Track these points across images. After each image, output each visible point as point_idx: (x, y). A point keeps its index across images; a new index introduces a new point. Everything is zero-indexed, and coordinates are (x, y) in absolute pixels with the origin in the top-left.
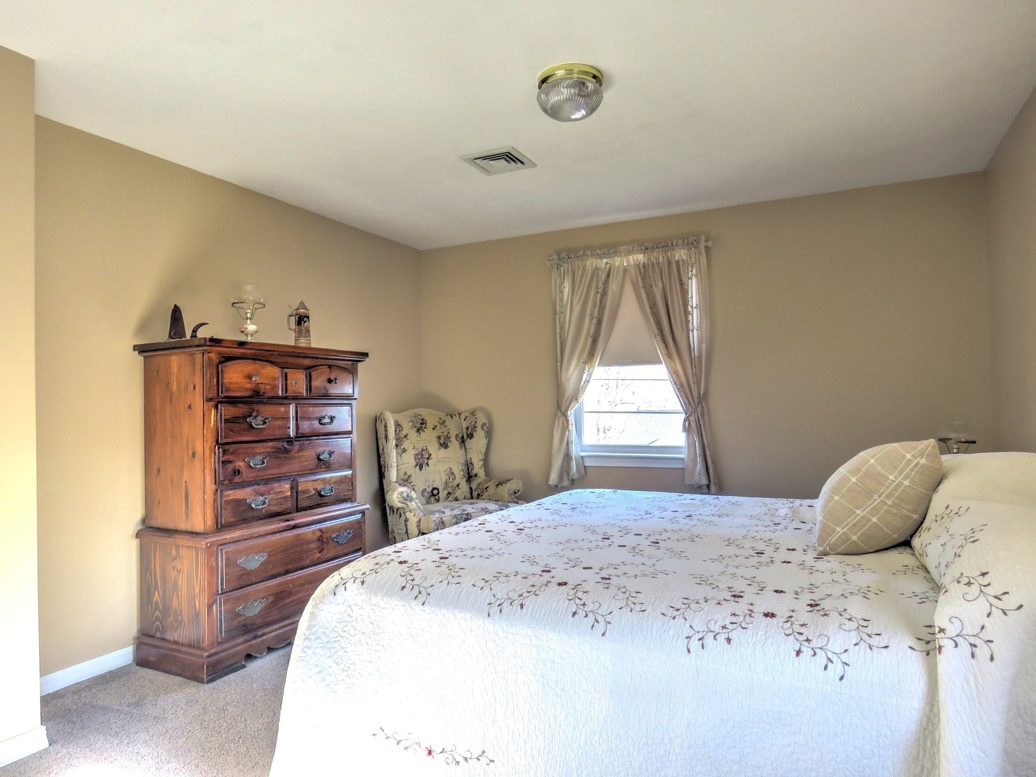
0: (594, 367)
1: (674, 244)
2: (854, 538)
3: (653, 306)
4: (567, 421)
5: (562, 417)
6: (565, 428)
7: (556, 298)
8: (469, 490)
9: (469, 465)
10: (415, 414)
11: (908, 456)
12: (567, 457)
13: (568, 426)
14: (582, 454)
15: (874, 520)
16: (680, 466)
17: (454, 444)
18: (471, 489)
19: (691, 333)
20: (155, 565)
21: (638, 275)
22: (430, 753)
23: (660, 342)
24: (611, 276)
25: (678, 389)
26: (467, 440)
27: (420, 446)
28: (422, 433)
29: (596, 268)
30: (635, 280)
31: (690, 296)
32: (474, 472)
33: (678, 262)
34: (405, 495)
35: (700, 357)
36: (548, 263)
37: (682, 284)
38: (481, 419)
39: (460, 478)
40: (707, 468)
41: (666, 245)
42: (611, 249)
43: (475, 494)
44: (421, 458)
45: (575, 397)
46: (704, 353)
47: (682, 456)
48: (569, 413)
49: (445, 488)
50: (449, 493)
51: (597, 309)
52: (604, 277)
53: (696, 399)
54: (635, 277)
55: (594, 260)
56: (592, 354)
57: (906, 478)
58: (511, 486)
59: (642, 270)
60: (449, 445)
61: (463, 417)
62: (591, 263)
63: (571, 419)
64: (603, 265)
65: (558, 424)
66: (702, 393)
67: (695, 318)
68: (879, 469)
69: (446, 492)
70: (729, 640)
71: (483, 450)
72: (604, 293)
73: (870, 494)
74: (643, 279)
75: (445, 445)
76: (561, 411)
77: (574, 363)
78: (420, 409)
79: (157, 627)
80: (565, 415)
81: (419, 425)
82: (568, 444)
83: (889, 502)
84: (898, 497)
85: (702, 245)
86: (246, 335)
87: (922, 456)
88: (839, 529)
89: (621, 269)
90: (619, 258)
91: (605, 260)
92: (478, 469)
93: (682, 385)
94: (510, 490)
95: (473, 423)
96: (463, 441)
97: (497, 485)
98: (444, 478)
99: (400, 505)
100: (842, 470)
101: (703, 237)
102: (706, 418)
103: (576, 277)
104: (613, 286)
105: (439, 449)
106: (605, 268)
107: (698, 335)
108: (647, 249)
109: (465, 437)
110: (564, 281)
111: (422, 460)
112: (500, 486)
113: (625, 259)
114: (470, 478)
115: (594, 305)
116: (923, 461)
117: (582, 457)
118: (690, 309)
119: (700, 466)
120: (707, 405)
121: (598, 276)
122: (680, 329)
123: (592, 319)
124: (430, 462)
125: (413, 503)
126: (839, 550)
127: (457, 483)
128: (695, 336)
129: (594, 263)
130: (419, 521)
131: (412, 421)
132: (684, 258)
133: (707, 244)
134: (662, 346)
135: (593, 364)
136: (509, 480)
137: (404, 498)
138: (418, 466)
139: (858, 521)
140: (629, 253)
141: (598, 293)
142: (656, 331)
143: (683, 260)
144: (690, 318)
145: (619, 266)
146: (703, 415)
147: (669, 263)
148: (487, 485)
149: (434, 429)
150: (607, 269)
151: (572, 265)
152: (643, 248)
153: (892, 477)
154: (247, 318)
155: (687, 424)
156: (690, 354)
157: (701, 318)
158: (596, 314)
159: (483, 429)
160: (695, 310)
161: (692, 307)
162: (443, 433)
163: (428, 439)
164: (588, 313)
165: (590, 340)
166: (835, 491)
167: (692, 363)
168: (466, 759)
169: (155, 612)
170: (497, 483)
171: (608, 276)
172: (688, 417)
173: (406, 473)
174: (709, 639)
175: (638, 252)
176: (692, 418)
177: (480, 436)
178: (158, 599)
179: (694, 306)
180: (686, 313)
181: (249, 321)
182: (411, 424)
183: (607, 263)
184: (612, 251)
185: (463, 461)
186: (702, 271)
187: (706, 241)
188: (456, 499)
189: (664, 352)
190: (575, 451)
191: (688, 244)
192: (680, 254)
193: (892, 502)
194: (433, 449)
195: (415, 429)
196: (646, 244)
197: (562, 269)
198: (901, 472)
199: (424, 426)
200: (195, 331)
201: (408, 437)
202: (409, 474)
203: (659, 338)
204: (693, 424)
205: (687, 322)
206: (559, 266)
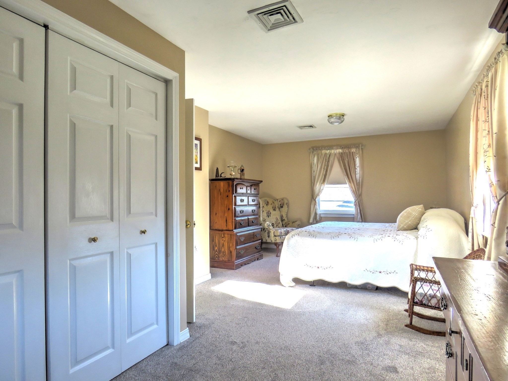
0: (325, 185)
1: (351, 147)
2: (405, 227)
3: (345, 166)
4: (316, 202)
5: (314, 201)
6: (315, 204)
7: (312, 162)
8: (282, 224)
9: (282, 217)
10: (265, 200)
11: (417, 209)
12: (316, 214)
13: (316, 204)
14: (320, 213)
15: (410, 223)
16: (352, 216)
17: (277, 209)
18: (283, 224)
19: (357, 175)
20: (216, 240)
21: (340, 156)
22: (318, 268)
23: (347, 177)
24: (331, 156)
25: (352, 192)
26: (280, 208)
27: (268, 210)
28: (268, 206)
29: (325, 153)
30: (338, 157)
31: (356, 164)
32: (283, 219)
33: (352, 152)
34: (268, 224)
35: (359, 182)
36: (309, 151)
37: (354, 159)
38: (286, 201)
39: (280, 221)
40: (362, 217)
41: (348, 147)
42: (330, 147)
43: (284, 226)
44: (268, 214)
45: (318, 195)
46: (361, 181)
47: (354, 213)
48: (316, 199)
49: (276, 224)
50: (277, 225)
51: (326, 167)
52: (328, 156)
53: (358, 195)
54: (338, 156)
55: (325, 151)
56: (324, 181)
57: (416, 213)
58: (298, 223)
59: (341, 154)
60: (276, 210)
61: (279, 201)
62: (324, 151)
63: (317, 201)
64: (328, 152)
65: (313, 203)
66: (360, 194)
67: (358, 170)
68: (411, 212)
69: (276, 225)
70: (382, 240)
71: (286, 212)
72: (329, 161)
73: (409, 217)
74: (341, 157)
75: (275, 210)
76: (314, 199)
77: (318, 184)
78: (266, 198)
79: (217, 257)
80: (315, 200)
81: (267, 203)
82: (316, 210)
83: (413, 219)
84: (415, 218)
85: (360, 148)
86: (232, 176)
87: (420, 208)
88: (402, 225)
89: (334, 154)
90: (333, 150)
91: (328, 151)
92: (285, 217)
93: (354, 191)
94: (297, 224)
95: (283, 203)
96: (279, 209)
97: (293, 223)
98: (275, 220)
99: (267, 228)
100: (403, 212)
101: (361, 145)
102: (361, 201)
103: (319, 156)
104: (331, 159)
105: (273, 211)
106: (328, 153)
107: (359, 175)
108: (343, 148)
109: (280, 207)
110: (315, 156)
111: (269, 215)
112: (294, 223)
113: (335, 151)
114: (282, 220)
115: (325, 165)
116: (420, 210)
117: (320, 214)
118: (356, 167)
119: (359, 216)
120: (361, 197)
121: (326, 155)
122: (353, 173)
123: (324, 170)
124: (271, 215)
125: (271, 227)
126: (402, 229)
127: (279, 222)
128: (358, 176)
129: (325, 152)
130: (274, 232)
131: (265, 202)
132: (355, 151)
133: (362, 147)
134: (347, 178)
135: (325, 183)
136: (297, 221)
137: (268, 225)
138: (267, 217)
139: (406, 223)
140: (338, 149)
141: (326, 161)
142: (345, 174)
143: (354, 152)
144: (356, 170)
145: (333, 153)
146: (360, 200)
147: (350, 153)
148: (289, 223)
149: (271, 204)
150: (329, 154)
151: (317, 152)
152: (342, 148)
153: (414, 213)
154: (232, 171)
155: (355, 203)
156: (356, 181)
157: (360, 170)
158: (325, 168)
159: (286, 205)
160: (358, 167)
161: (357, 167)
162: (274, 206)
163: (270, 208)
164: (323, 168)
165: (323, 177)
166: (401, 217)
167: (357, 184)
168: (327, 268)
169: (216, 252)
170: (292, 222)
171: (330, 156)
172: (355, 201)
173: (264, 219)
174: (378, 240)
175: (339, 149)
176: (357, 202)
177: (285, 206)
178: (217, 249)
179: (358, 166)
180: (355, 169)
181: (232, 172)
182: (264, 203)
183: (329, 152)
184: (331, 148)
185: (280, 215)
186: (360, 155)
187: (362, 146)
188: (279, 227)
189: (348, 180)
190: (318, 212)
191: (356, 147)
192: (353, 150)
193: (414, 219)
194: (271, 211)
195: (266, 205)
196: (342, 146)
197: (314, 153)
198: (416, 212)
199: (268, 203)
200: (221, 175)
201: (264, 207)
202: (265, 219)
203: (346, 176)
204: (357, 203)
205: (356, 172)
206: (313, 152)
